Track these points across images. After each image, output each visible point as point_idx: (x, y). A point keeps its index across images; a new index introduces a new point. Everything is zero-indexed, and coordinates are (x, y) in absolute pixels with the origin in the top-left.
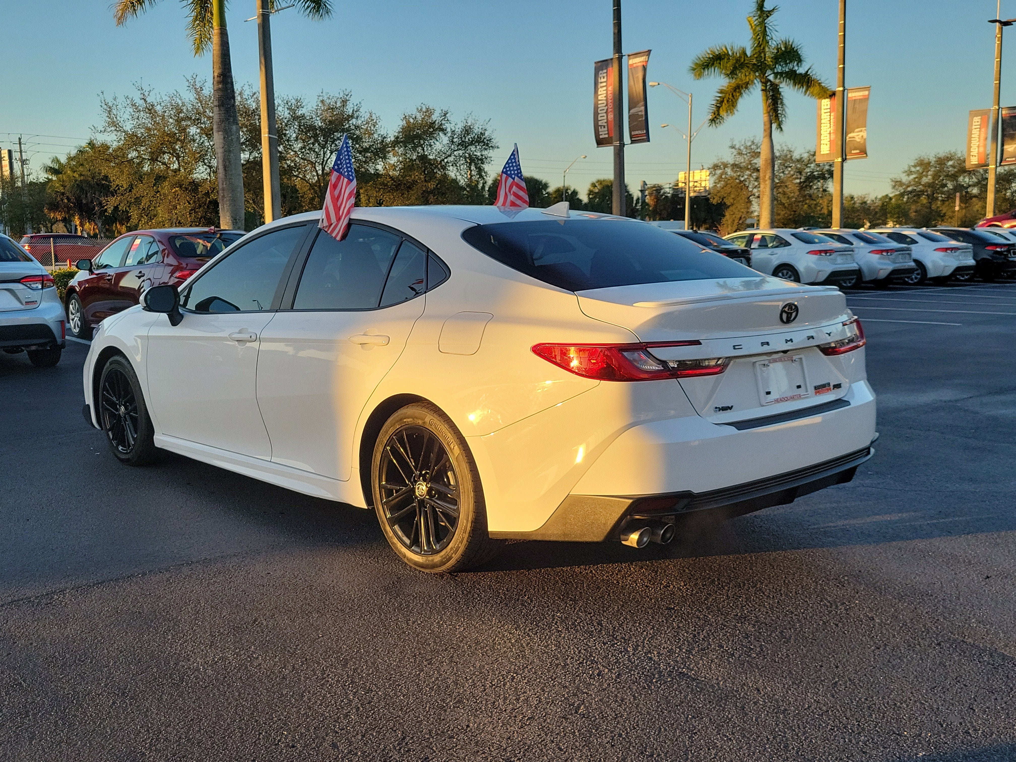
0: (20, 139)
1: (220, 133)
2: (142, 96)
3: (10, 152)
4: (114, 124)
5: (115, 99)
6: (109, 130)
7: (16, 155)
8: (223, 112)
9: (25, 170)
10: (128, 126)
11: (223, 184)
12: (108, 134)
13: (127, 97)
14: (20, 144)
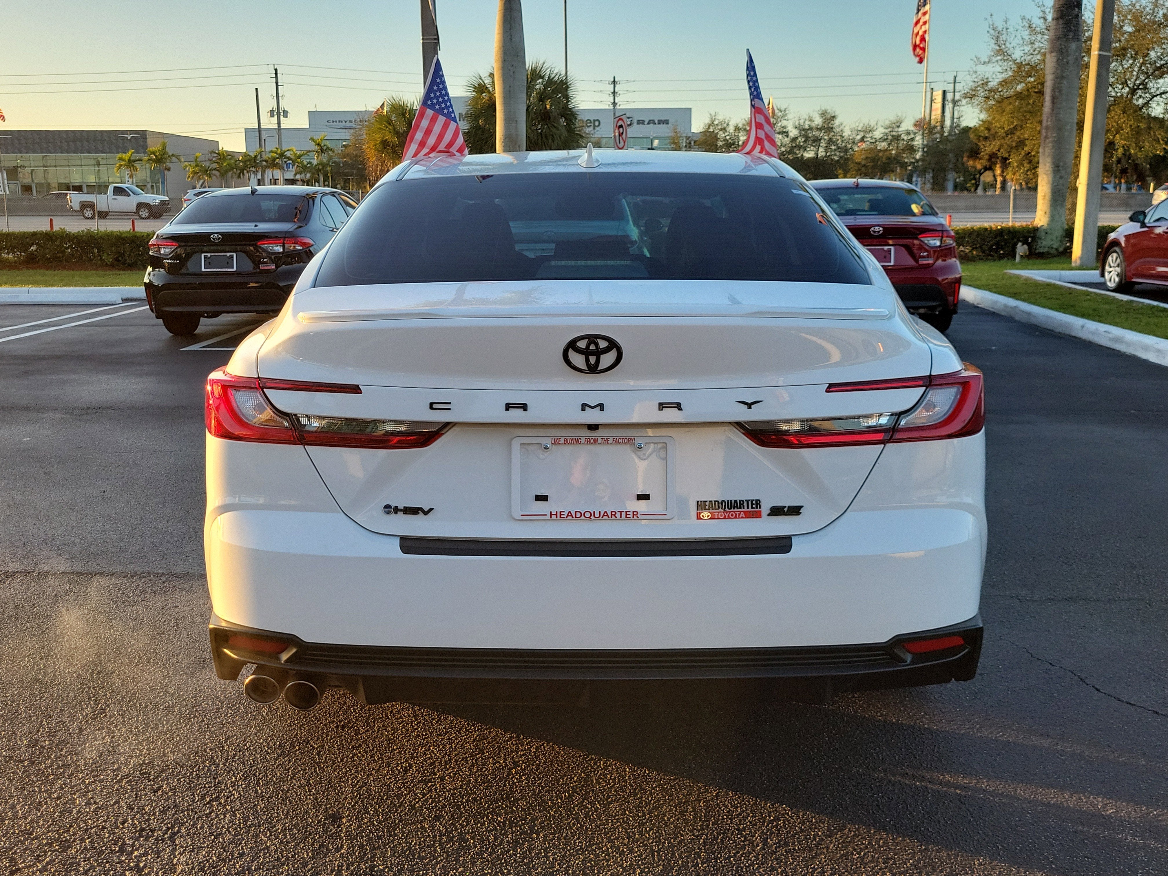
0: (955, 77)
1: (1053, 54)
2: (1041, 15)
3: (944, 93)
4: (1002, 52)
5: (1006, 22)
6: (994, 59)
7: (949, 96)
8: (1061, 26)
9: (956, 113)
10: (1018, 55)
11: (1047, 121)
12: (994, 65)
13: (1023, 18)
14: (955, 83)
